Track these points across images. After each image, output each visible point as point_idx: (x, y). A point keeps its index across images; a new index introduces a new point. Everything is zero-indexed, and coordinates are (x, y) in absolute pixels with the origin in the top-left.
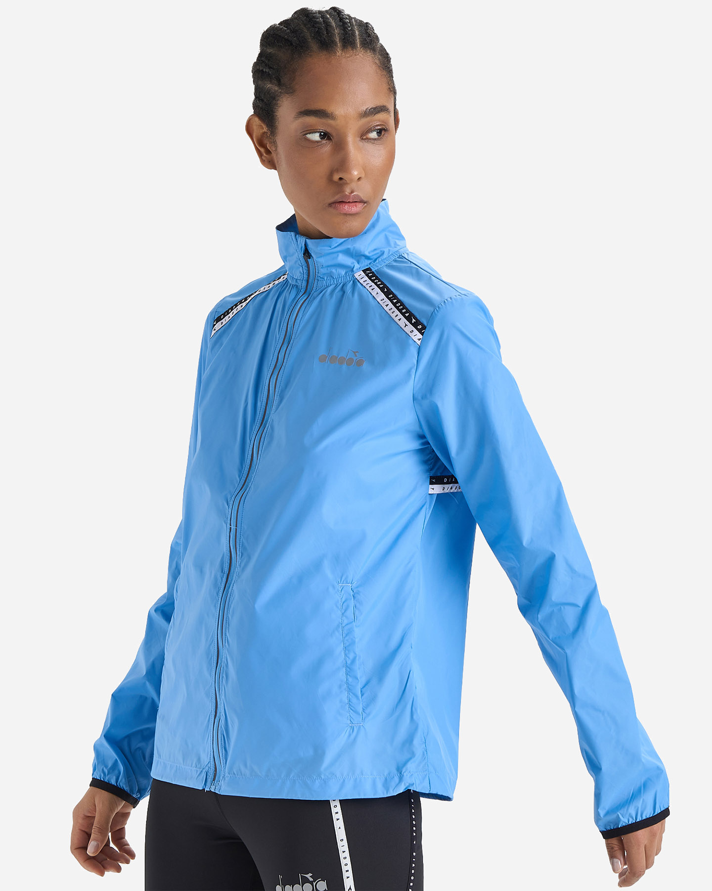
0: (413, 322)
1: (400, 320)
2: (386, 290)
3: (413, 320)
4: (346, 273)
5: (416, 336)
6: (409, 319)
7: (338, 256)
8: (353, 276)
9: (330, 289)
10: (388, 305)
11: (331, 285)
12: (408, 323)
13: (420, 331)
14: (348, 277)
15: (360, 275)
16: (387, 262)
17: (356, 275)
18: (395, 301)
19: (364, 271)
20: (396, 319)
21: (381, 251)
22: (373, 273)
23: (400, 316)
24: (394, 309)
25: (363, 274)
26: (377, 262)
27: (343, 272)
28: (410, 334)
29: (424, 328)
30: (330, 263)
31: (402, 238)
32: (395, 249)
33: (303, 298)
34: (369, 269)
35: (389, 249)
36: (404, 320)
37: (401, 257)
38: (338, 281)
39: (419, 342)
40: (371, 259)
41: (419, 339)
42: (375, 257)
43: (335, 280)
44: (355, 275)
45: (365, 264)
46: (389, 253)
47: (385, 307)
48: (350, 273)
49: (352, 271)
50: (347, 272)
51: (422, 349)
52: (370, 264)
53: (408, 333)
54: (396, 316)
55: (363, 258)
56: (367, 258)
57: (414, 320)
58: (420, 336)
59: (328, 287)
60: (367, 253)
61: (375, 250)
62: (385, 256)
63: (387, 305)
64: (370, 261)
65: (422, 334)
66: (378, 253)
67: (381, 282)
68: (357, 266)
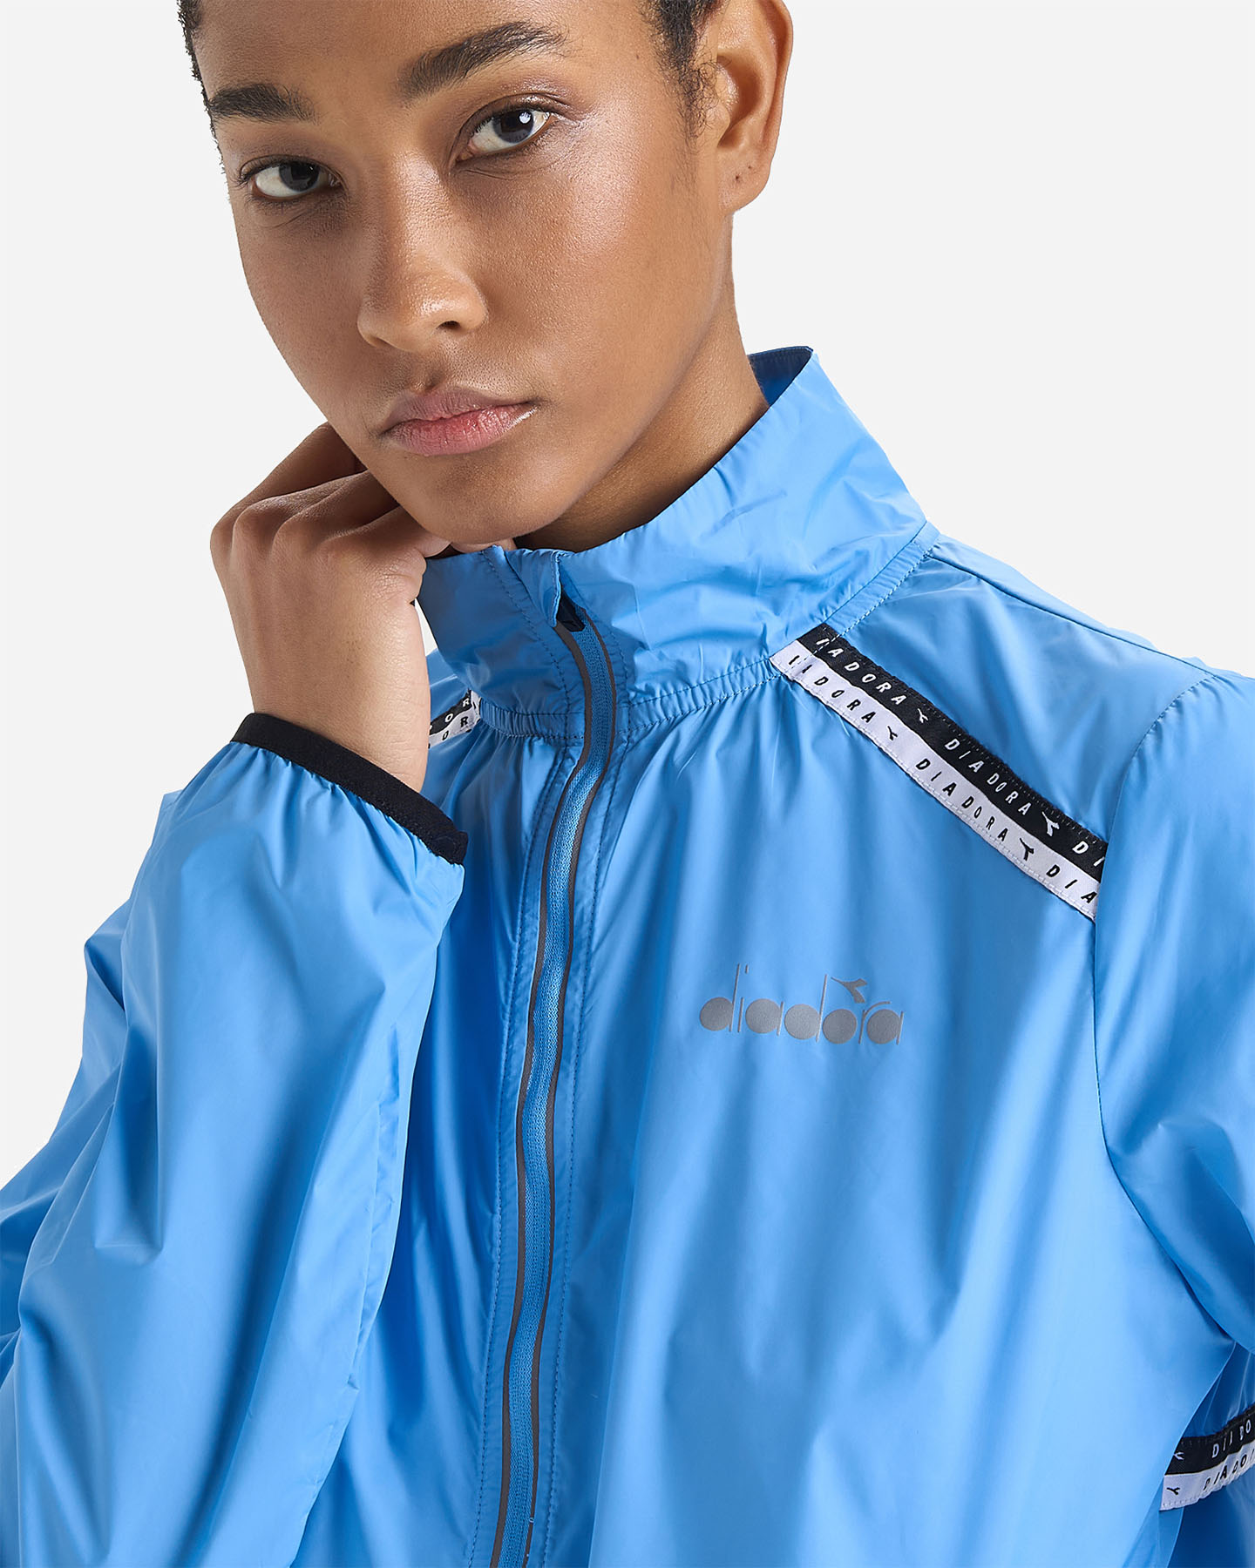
0: (1050, 832)
1: (1003, 835)
2: (922, 718)
3: (1050, 823)
4: (737, 659)
5: (1074, 884)
6: (1032, 824)
7: (697, 598)
8: (769, 666)
9: (688, 729)
10: (954, 785)
11: (685, 716)
12: (1033, 841)
13: (1083, 862)
14: (748, 673)
15: (791, 657)
16: (886, 592)
17: (781, 661)
18: (977, 766)
19: (808, 640)
20: (991, 836)
21: (858, 553)
22: (842, 642)
23: (1004, 821)
24: (982, 800)
25: (805, 654)
26: (848, 595)
27: (721, 656)
28: (1048, 882)
29: (1100, 848)
30: (673, 630)
31: (894, 483)
32: (900, 533)
33: (581, 782)
34: (823, 630)
35: (883, 540)
36: (1017, 832)
37: (932, 559)
38: (712, 692)
39: (1087, 908)
40: (823, 588)
41: (1089, 898)
42: (838, 579)
43: (698, 690)
44: (775, 661)
45: (804, 610)
46: (885, 553)
47: (943, 797)
48: (755, 653)
49: (762, 645)
50: (740, 654)
51: (1104, 935)
52: (821, 607)
53: (1040, 880)
54: (990, 824)
55: (795, 588)
56: (809, 584)
57: (1051, 825)
58: (1087, 883)
59: (674, 724)
60: (806, 567)
61: (834, 551)
62: (875, 567)
63: (950, 789)
64: (817, 598)
65: (1097, 874)
66: (846, 563)
67: (892, 680)
68: (775, 625)
